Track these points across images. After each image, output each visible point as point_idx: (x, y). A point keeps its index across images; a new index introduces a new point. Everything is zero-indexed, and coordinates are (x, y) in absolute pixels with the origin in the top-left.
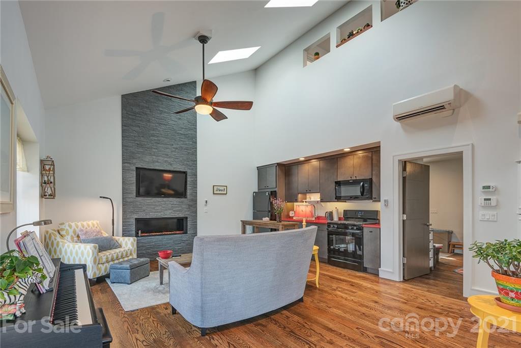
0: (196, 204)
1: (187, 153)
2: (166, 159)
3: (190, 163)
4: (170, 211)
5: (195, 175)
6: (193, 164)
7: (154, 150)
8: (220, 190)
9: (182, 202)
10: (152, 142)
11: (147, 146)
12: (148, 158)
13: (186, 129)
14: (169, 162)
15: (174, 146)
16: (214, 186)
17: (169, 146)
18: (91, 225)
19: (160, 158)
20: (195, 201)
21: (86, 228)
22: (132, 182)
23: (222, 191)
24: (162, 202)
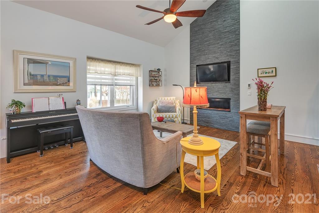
0: (239, 87)
1: (230, 46)
2: (214, 55)
3: (233, 53)
4: (217, 93)
5: (238, 62)
6: (236, 53)
7: (206, 51)
8: (266, 73)
9: (226, 86)
10: (206, 46)
11: (202, 50)
12: (203, 58)
13: (230, 26)
14: (216, 56)
15: (220, 44)
16: (258, 69)
17: (216, 45)
18: (172, 99)
19: (210, 55)
20: (238, 85)
21: (169, 101)
22: (194, 75)
23: (269, 73)
24: (211, 87)
